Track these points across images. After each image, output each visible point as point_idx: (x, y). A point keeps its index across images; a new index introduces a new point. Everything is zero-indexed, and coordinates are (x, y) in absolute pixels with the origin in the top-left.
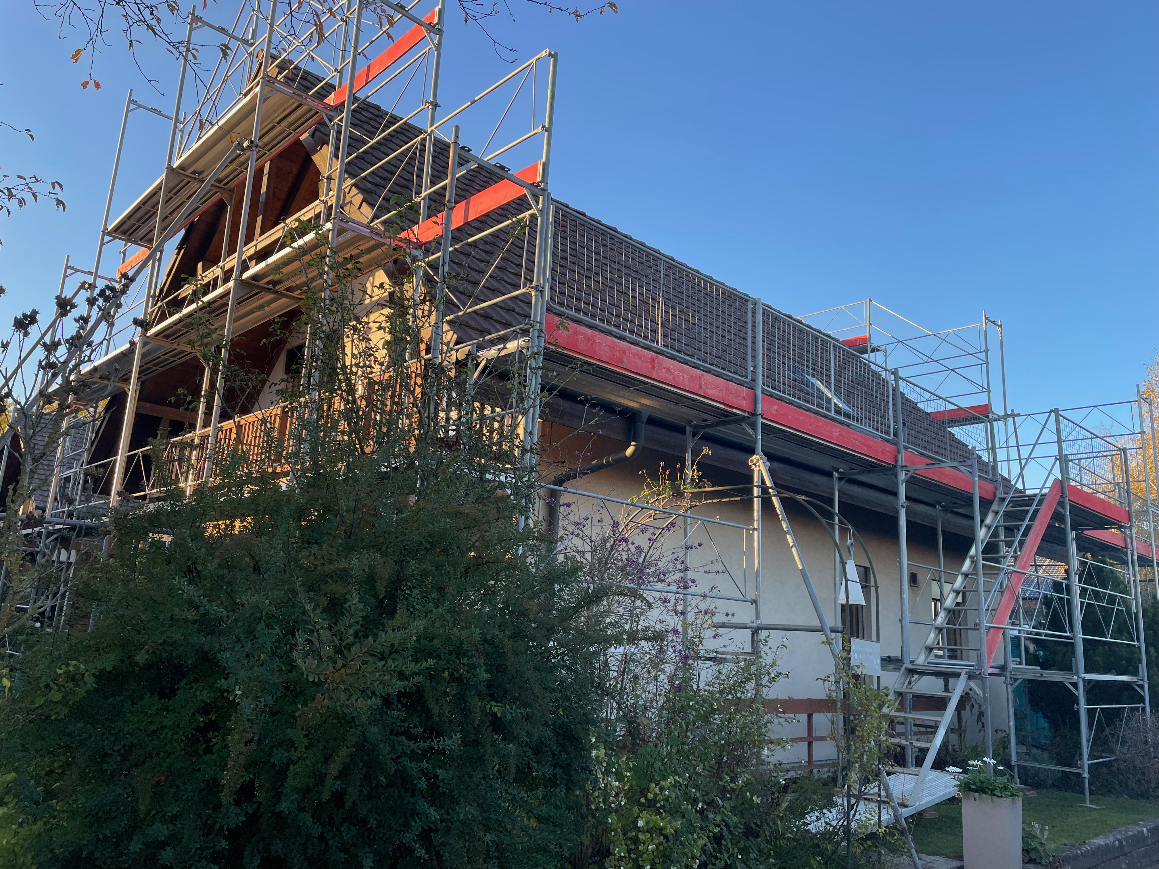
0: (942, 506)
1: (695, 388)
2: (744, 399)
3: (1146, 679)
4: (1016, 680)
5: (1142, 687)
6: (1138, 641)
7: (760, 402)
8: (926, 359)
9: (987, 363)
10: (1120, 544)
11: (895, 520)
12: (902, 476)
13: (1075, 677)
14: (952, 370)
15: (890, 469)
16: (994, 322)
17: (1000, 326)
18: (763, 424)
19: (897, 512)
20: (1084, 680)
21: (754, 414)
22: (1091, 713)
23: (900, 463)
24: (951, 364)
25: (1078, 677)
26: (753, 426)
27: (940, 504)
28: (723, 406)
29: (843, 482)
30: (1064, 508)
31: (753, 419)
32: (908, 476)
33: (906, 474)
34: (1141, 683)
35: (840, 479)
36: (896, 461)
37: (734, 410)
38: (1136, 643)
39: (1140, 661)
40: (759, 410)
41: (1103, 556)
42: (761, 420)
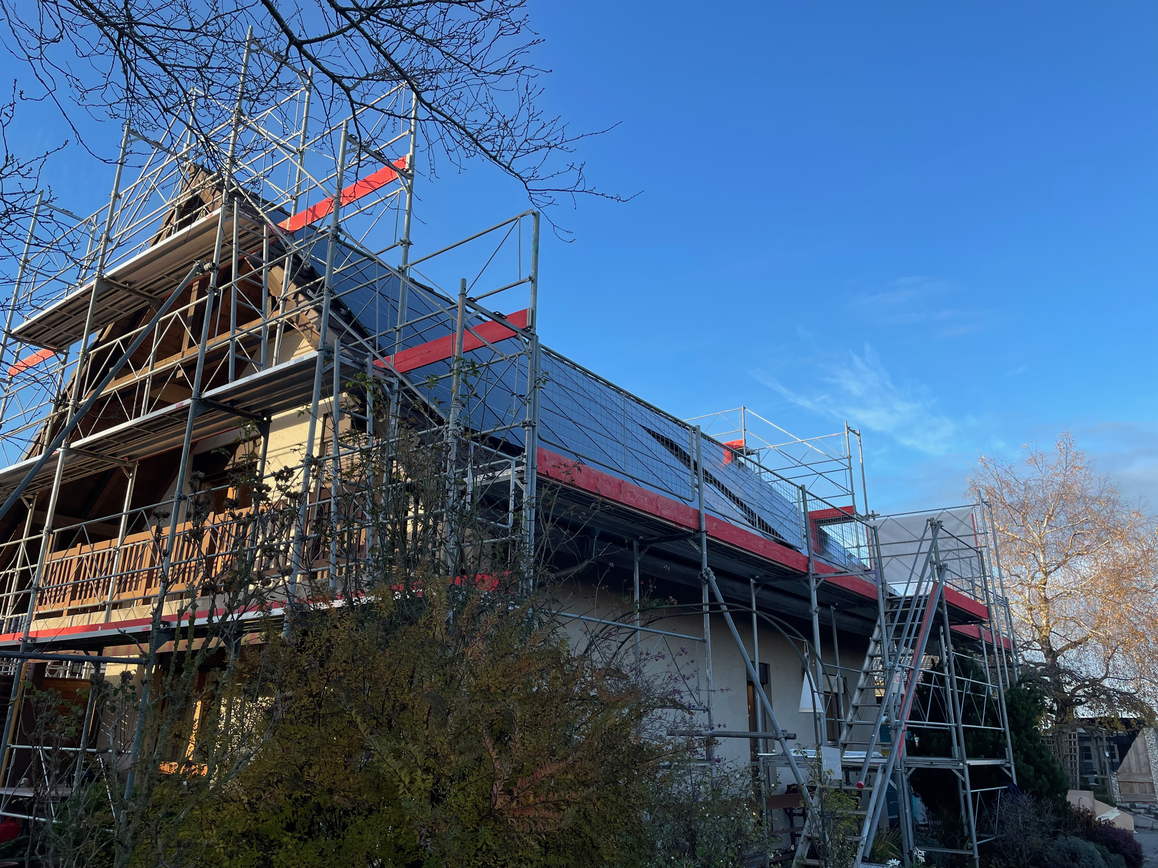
0: (835, 606)
1: (653, 510)
2: (691, 518)
3: (1012, 762)
4: (910, 769)
5: (1009, 769)
6: (1004, 727)
7: (704, 520)
8: (796, 463)
9: (850, 468)
10: (976, 635)
11: (811, 623)
12: (813, 584)
13: (961, 764)
14: (820, 474)
15: (801, 576)
16: (854, 432)
17: (859, 435)
18: (707, 540)
19: (811, 616)
20: (969, 766)
21: (699, 531)
22: (974, 795)
23: (811, 571)
24: (819, 468)
25: (964, 764)
26: (699, 542)
27: (834, 605)
28: (674, 525)
29: (759, 588)
30: (942, 608)
31: (698, 536)
32: (819, 583)
33: (817, 582)
34: (1008, 765)
35: (756, 586)
36: (808, 569)
37: (683, 529)
38: (1002, 729)
39: (1006, 746)
40: (704, 528)
41: (964, 647)
42: (705, 537)
